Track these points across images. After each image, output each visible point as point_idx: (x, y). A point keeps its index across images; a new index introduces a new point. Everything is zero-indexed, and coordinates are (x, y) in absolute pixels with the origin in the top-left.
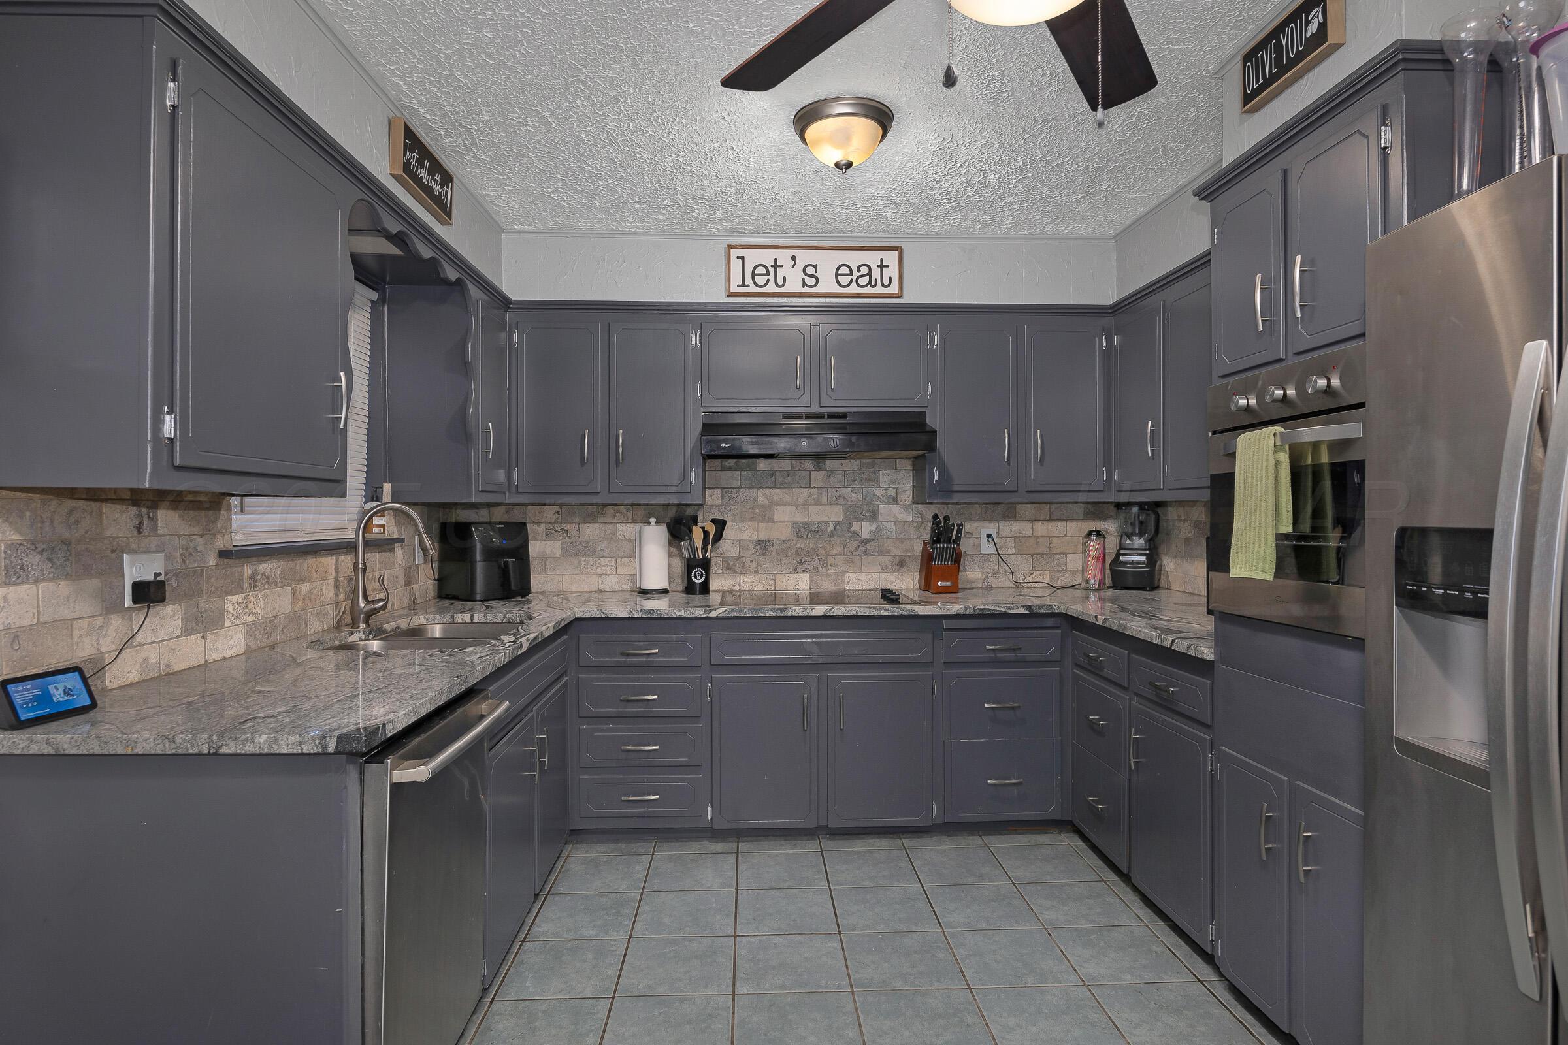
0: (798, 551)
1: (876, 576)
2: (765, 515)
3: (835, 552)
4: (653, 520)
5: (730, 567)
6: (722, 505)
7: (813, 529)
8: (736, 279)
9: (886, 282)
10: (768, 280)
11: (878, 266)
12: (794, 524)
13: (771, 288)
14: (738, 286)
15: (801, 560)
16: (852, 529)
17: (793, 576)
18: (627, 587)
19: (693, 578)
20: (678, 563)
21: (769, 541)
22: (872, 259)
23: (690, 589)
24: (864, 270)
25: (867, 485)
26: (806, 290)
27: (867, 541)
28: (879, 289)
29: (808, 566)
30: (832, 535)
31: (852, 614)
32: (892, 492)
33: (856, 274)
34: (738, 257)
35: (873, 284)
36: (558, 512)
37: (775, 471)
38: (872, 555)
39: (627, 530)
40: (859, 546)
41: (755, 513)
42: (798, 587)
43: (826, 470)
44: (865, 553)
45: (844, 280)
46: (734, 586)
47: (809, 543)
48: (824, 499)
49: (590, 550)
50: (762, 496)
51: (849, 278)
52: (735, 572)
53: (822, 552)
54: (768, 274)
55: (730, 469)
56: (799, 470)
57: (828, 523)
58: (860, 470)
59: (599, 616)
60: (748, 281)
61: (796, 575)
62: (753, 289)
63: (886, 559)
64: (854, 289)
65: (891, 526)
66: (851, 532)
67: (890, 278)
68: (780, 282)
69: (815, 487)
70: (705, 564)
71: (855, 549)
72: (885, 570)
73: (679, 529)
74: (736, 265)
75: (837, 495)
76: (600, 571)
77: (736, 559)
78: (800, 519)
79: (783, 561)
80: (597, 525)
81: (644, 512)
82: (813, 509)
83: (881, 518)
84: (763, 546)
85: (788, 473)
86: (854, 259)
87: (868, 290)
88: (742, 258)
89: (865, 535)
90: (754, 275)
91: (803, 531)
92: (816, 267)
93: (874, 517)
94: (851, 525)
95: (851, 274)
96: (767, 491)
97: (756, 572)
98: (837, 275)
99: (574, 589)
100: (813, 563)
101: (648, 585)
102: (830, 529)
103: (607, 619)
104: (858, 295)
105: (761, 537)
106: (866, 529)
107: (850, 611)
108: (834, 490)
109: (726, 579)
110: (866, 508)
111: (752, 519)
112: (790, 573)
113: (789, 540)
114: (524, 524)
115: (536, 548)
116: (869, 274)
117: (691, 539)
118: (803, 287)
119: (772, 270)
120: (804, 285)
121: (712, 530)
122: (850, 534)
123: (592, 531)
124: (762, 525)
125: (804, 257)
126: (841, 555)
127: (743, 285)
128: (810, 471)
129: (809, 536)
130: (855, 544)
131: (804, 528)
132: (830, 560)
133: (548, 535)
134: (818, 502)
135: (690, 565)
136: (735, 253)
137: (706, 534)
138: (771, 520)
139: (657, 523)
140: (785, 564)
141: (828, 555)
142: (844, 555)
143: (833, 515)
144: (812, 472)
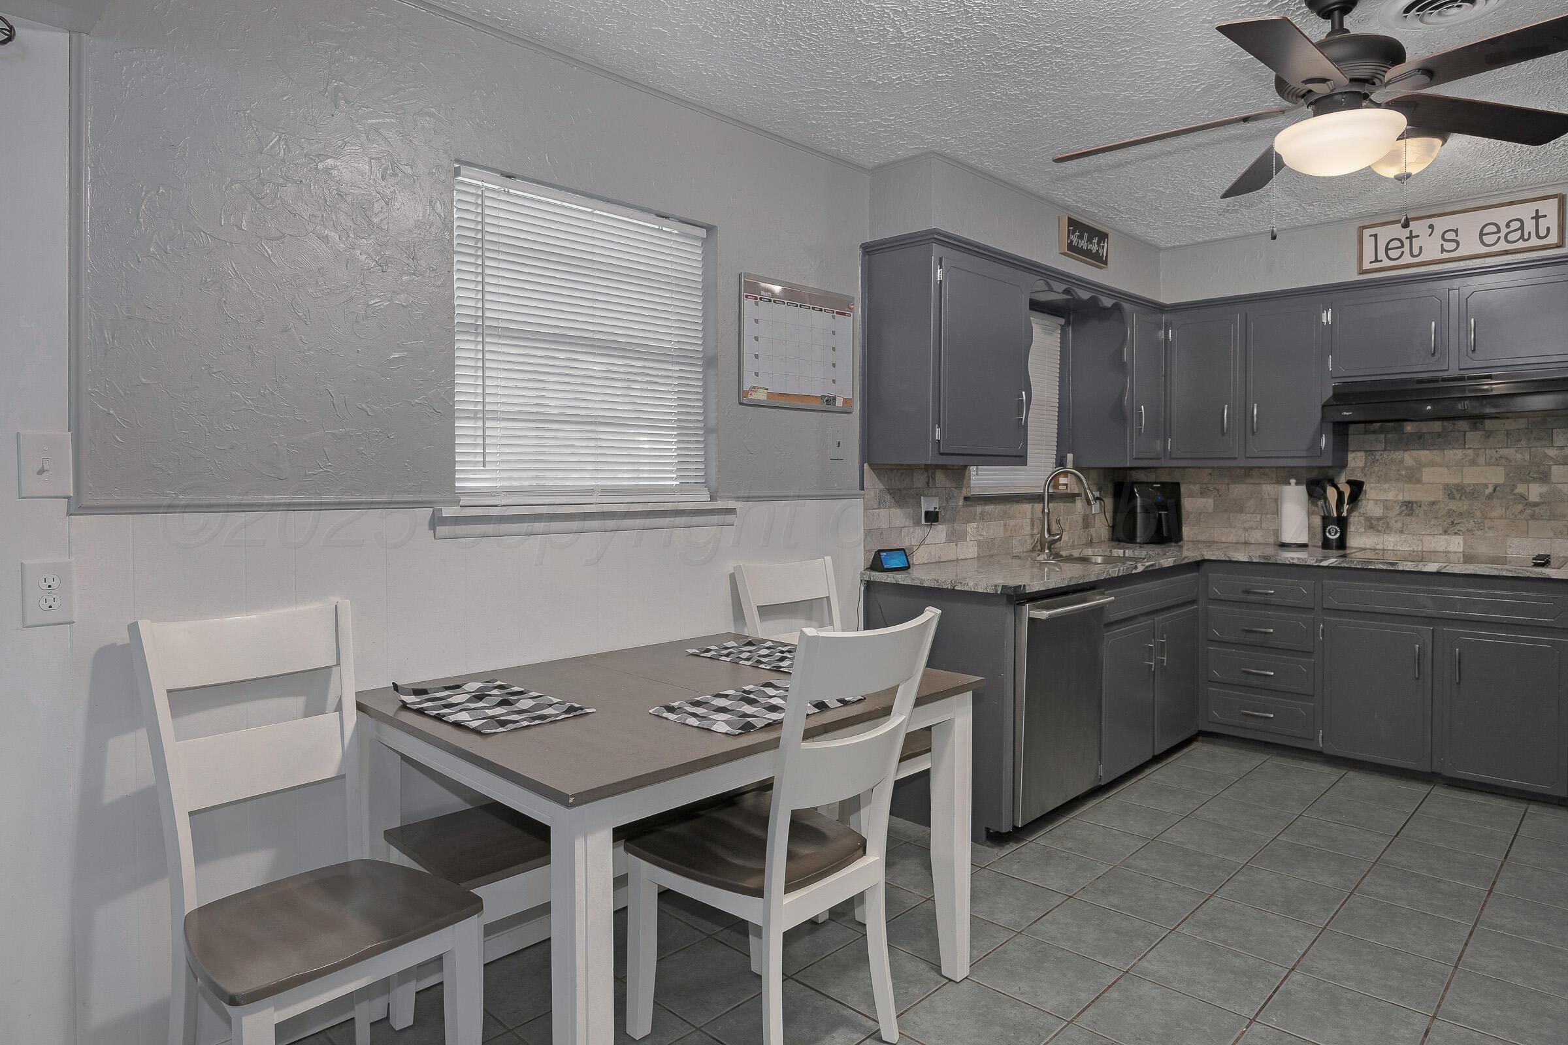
0: (1450, 513)
1: (1547, 542)
2: (1413, 477)
3: (1494, 514)
4: (1293, 481)
5: (1372, 525)
6: (1365, 467)
7: (1468, 491)
8: (1368, 255)
9: (1542, 233)
10: (1403, 252)
11: (1532, 218)
12: (1446, 486)
13: (1407, 259)
14: (1371, 262)
15: (1453, 522)
16: (1517, 491)
17: (1444, 537)
18: (1271, 540)
19: (1328, 534)
20: (1317, 521)
21: (1416, 502)
22: (1525, 212)
23: (1326, 544)
24: (1516, 225)
25: (1536, 444)
26: (1446, 255)
27: (1536, 505)
28: (1534, 242)
29: (1462, 529)
30: (1490, 497)
31: (1468, 572)
33: (1504, 230)
34: (1371, 236)
35: (1526, 237)
36: (1211, 474)
37: (1424, 433)
38: (1542, 520)
39: (1268, 489)
40: (1525, 509)
41: (1402, 475)
42: (1449, 549)
43: (1485, 430)
44: (1533, 517)
45: (1488, 239)
46: (1377, 545)
47: (1463, 505)
48: (1482, 460)
49: (1239, 507)
50: (1409, 458)
51: (1495, 237)
52: (1379, 531)
53: (1478, 514)
54: (1402, 246)
55: (1374, 432)
56: (1452, 431)
57: (1486, 486)
58: (1527, 429)
59: (1224, 559)
60: (1381, 255)
61: (1447, 537)
62: (1387, 263)
64: (1502, 246)
66: (1515, 494)
67: (1548, 229)
68: (1416, 252)
69: (1470, 448)
70: (1342, 523)
71: (1520, 512)
72: (1560, 536)
73: (1316, 487)
74: (1368, 243)
75: (1498, 456)
76: (1247, 525)
77: (1379, 519)
78: (1453, 480)
79: (1432, 523)
80: (1244, 486)
81: (1284, 475)
82: (1468, 470)
83: (1553, 479)
84: (1409, 507)
85: (1439, 435)
86: (1502, 216)
87: (1521, 244)
88: (1375, 236)
89: (1533, 498)
90: (1387, 249)
91: (1454, 491)
92: (1456, 231)
93: (1544, 478)
94: (1515, 487)
95: (1499, 231)
96: (1415, 453)
97: (1401, 532)
98: (1482, 234)
99: (1224, 540)
100: (1467, 525)
101: (1287, 538)
102: (1490, 490)
103: (1230, 562)
104: (1507, 253)
105: (1407, 499)
106: (1535, 491)
107: (1468, 569)
108: (1494, 451)
109: (1368, 537)
110: (1535, 469)
111: (1397, 480)
112: (1440, 534)
113: (1439, 501)
114: (1178, 484)
115: (1190, 504)
116: (1522, 228)
117: (1326, 499)
118: (1442, 253)
119: (1407, 243)
120: (1443, 250)
121: (1347, 491)
122: (1514, 497)
123: (1239, 490)
124: (1408, 486)
125: (1441, 224)
126: (1501, 518)
127: (1376, 260)
128: (1465, 432)
129: (1463, 498)
130: (1520, 507)
131: (1457, 490)
132: (1488, 523)
133: (1203, 493)
134: (1474, 462)
135: (1326, 520)
136: (1367, 233)
137: (1340, 494)
138: (1419, 481)
139: (1297, 484)
140: (1434, 525)
141: (1484, 517)
142: (1505, 518)
143: (1494, 476)
144: (1467, 433)
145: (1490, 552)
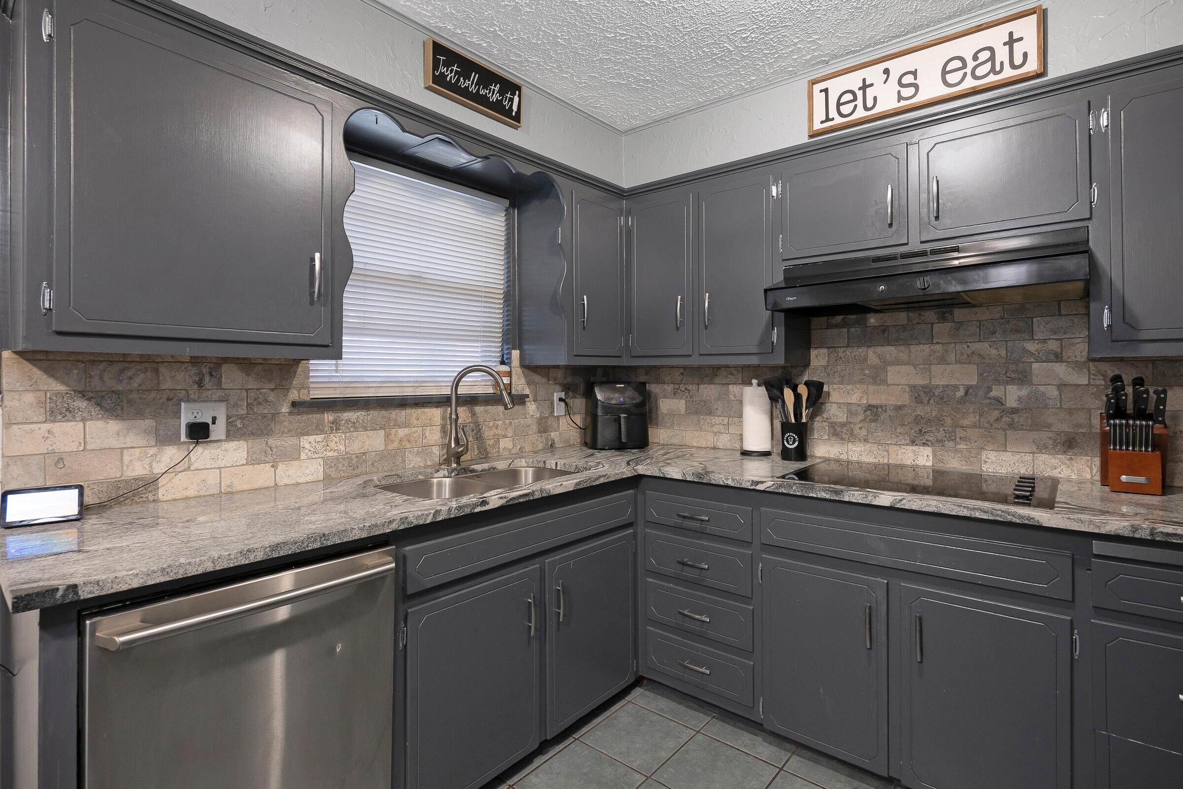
0: (917, 420)
1: (1029, 457)
2: (877, 377)
3: (966, 422)
4: (753, 382)
5: (838, 432)
6: (828, 366)
7: (936, 394)
8: (819, 113)
9: (1018, 60)
10: (856, 106)
11: (1005, 44)
12: (913, 388)
13: (861, 114)
14: (822, 122)
15: (920, 431)
16: (992, 394)
17: (911, 448)
18: (737, 446)
19: (786, 443)
21: (881, 407)
22: (996, 37)
24: (986, 55)
25: (1014, 337)
26: (905, 103)
27: (1014, 411)
28: (1008, 73)
29: (930, 438)
30: (962, 401)
32: (1054, 344)
33: (971, 64)
34: (821, 91)
35: (998, 68)
36: (682, 374)
37: (888, 326)
38: (1022, 429)
39: (737, 390)
40: (1001, 417)
41: (865, 375)
42: (917, 462)
43: (953, 322)
44: (1011, 426)
45: (952, 78)
46: (841, 454)
47: (931, 411)
48: (952, 357)
49: (707, 409)
50: (873, 355)
51: (961, 73)
52: (843, 439)
53: (949, 421)
54: (855, 98)
57: (956, 388)
60: (833, 110)
61: (915, 448)
62: (839, 120)
64: (970, 83)
66: (989, 398)
67: (1025, 55)
68: (870, 104)
70: (801, 430)
71: (997, 420)
72: (1043, 451)
74: (818, 100)
75: (969, 351)
76: (714, 429)
77: (843, 425)
78: (919, 381)
79: (899, 430)
80: (710, 387)
81: (745, 373)
82: (937, 369)
83: (1035, 380)
84: (873, 412)
85: (904, 328)
86: (966, 47)
87: (992, 78)
88: (826, 90)
89: (1012, 402)
90: (839, 104)
91: (923, 395)
92: (914, 73)
93: (1023, 378)
94: (990, 389)
95: (965, 66)
96: (879, 349)
97: (866, 440)
98: (944, 72)
99: (695, 444)
100: (936, 434)
102: (961, 393)
104: (977, 91)
105: (874, 402)
106: (1013, 395)
108: (965, 346)
109: (832, 445)
110: (1012, 367)
111: (861, 380)
112: (907, 445)
113: (905, 406)
115: (663, 405)
116: (992, 58)
117: (784, 402)
118: (900, 101)
119: (860, 93)
120: (901, 98)
121: (805, 393)
122: (988, 401)
123: (708, 392)
124: (872, 388)
125: (898, 66)
126: (974, 426)
128: (932, 324)
129: (932, 401)
130: (996, 414)
131: (925, 392)
132: (960, 433)
133: (676, 393)
134: (942, 360)
136: (818, 88)
137: (798, 397)
138: (884, 382)
140: (900, 433)
141: (956, 426)
142: (980, 427)
143: (966, 376)
144: (936, 325)
145: (964, 467)
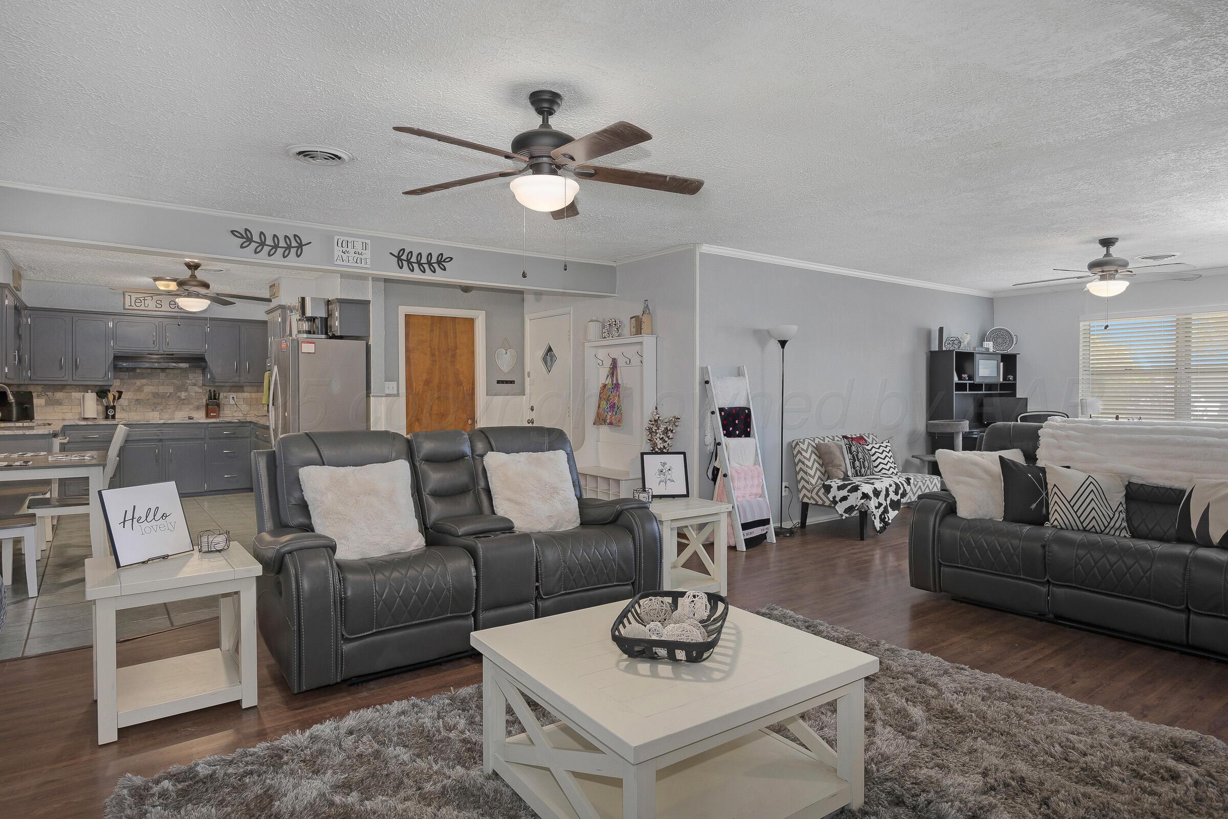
0: (154, 404)
2: (140, 390)
3: (170, 403)
4: (90, 391)
5: (124, 409)
6: (120, 386)
7: (160, 395)
8: (128, 304)
10: (141, 305)
12: (153, 393)
13: (142, 307)
14: (129, 306)
15: (155, 407)
16: (177, 395)
17: (152, 413)
18: (77, 417)
19: (108, 413)
20: (101, 408)
21: (141, 399)
23: (107, 417)
25: (183, 380)
26: (157, 309)
27: (184, 399)
29: (158, 409)
30: (168, 397)
31: (174, 422)
32: (194, 381)
36: (46, 388)
37: (144, 374)
38: (185, 405)
39: (76, 395)
40: (180, 401)
41: (135, 389)
43: (165, 375)
44: (183, 404)
45: (173, 306)
46: (125, 416)
47: (159, 400)
48: (165, 384)
49: (59, 403)
50: (139, 382)
52: (126, 410)
53: (164, 403)
54: (141, 302)
55: (125, 373)
56: (154, 374)
57: (167, 393)
60: (133, 304)
62: (135, 307)
63: (191, 407)
65: (193, 394)
68: (146, 306)
69: (161, 380)
70: (114, 407)
72: (192, 410)
73: (102, 393)
74: (128, 298)
76: (64, 411)
77: (127, 406)
78: (154, 391)
79: (147, 407)
80: (62, 393)
81: (85, 388)
82: (161, 387)
83: (189, 391)
84: (139, 401)
85: (149, 375)
88: (130, 296)
89: (183, 397)
90: (135, 302)
92: (161, 301)
93: (186, 390)
94: (177, 393)
97: (136, 411)
98: (170, 304)
99: (51, 418)
100: (160, 407)
101: (86, 416)
102: (169, 394)
105: (138, 398)
106: (183, 395)
109: (122, 414)
110: (183, 387)
111: (134, 391)
112: (151, 411)
113: (150, 399)
114: (30, 392)
115: (36, 401)
117: (108, 398)
120: (156, 307)
121: (116, 395)
122: (176, 397)
123: (59, 395)
124: (138, 393)
126: (172, 405)
127: (131, 306)
129: (159, 397)
130: (178, 401)
132: (168, 407)
133: (41, 397)
134: (162, 385)
135: (107, 408)
136: (127, 294)
137: (114, 396)
138: (142, 391)
139: (91, 392)
141: (166, 404)
142: (174, 406)
143: (170, 390)
144: (160, 375)
145: (169, 417)
